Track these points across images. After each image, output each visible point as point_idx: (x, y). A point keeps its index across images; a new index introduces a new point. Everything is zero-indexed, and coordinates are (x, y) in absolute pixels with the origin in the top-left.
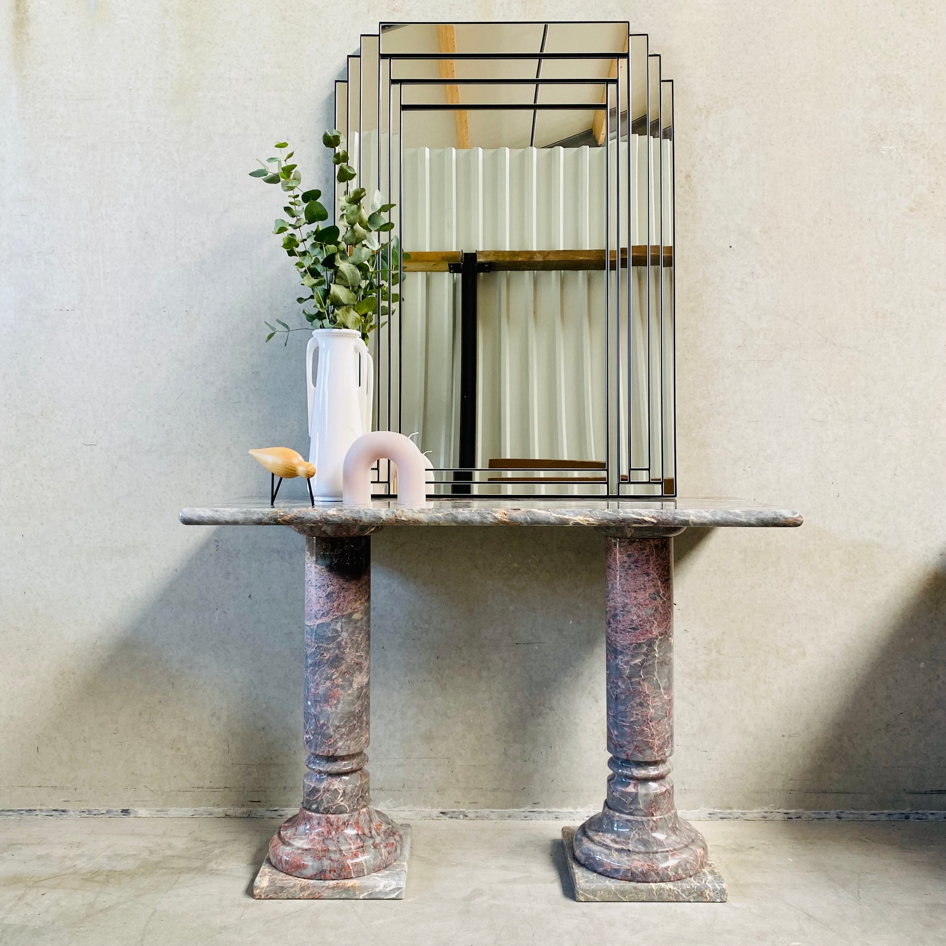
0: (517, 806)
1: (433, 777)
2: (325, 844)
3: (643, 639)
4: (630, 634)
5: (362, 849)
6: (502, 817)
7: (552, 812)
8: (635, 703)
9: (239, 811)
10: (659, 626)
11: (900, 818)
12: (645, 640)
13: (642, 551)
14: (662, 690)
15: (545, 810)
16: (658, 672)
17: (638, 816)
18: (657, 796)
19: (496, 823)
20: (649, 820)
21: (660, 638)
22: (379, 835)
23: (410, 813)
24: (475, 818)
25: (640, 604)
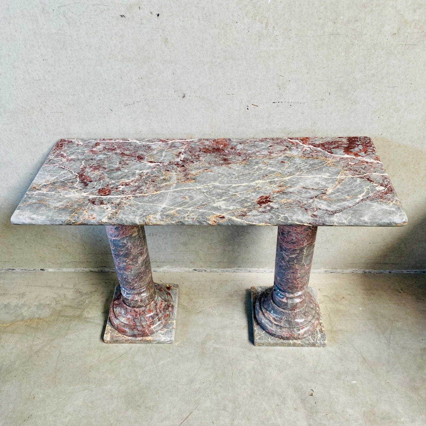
0: (231, 268)
1: (188, 258)
2: (135, 322)
4: (291, 245)
5: (153, 323)
6: (223, 271)
7: (247, 270)
8: (290, 271)
9: (96, 270)
10: (308, 241)
12: (298, 248)
14: (306, 266)
15: (244, 269)
16: (304, 260)
17: (287, 310)
18: (297, 304)
19: (219, 274)
20: (292, 313)
21: (307, 246)
22: (161, 312)
23: (179, 270)
24: (210, 272)
25: (298, 233)
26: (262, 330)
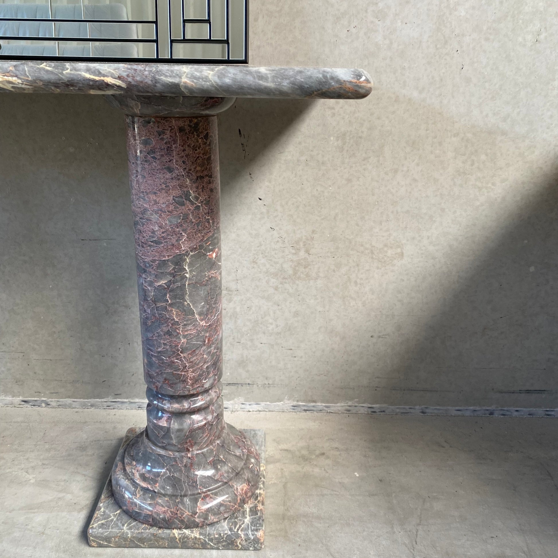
0: (99, 396)
1: (9, 370)
3: (168, 256)
4: (152, 248)
6: (84, 406)
7: (135, 403)
8: (162, 331)
10: (189, 238)
11: (485, 414)
12: (170, 258)
13: (160, 136)
14: (197, 316)
15: (127, 400)
16: (189, 296)
17: (170, 451)
18: (193, 431)
19: (77, 412)
20: (182, 457)
21: (191, 254)
24: (57, 407)
25: (161, 210)
26: (116, 507)
